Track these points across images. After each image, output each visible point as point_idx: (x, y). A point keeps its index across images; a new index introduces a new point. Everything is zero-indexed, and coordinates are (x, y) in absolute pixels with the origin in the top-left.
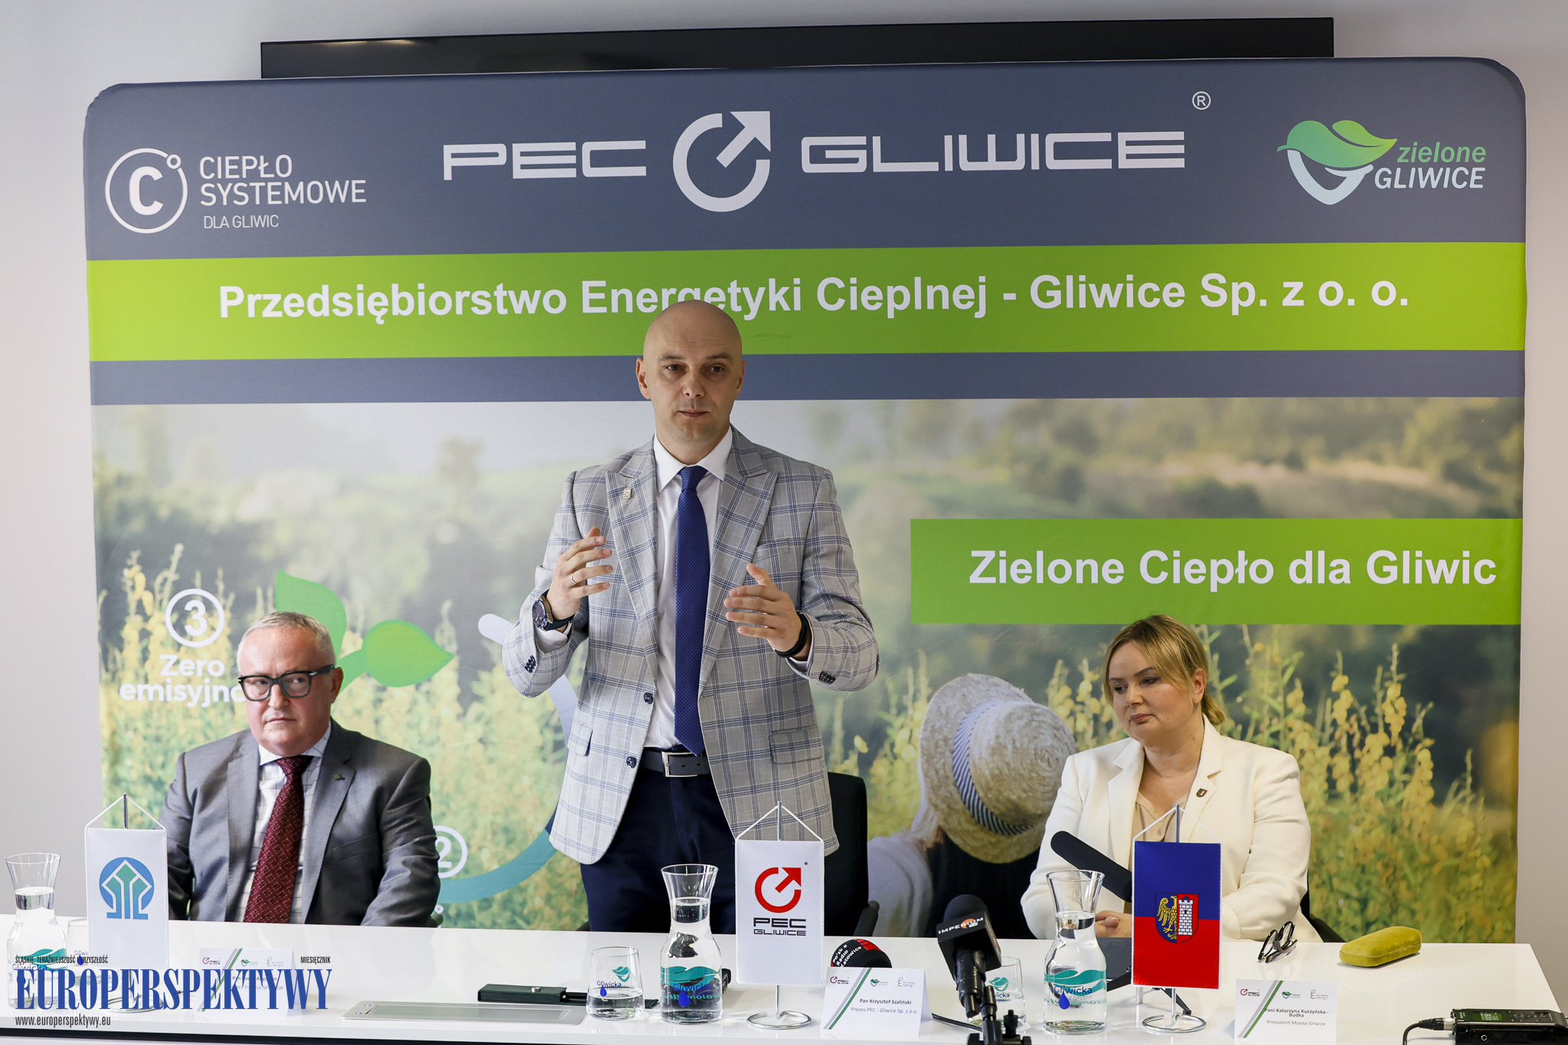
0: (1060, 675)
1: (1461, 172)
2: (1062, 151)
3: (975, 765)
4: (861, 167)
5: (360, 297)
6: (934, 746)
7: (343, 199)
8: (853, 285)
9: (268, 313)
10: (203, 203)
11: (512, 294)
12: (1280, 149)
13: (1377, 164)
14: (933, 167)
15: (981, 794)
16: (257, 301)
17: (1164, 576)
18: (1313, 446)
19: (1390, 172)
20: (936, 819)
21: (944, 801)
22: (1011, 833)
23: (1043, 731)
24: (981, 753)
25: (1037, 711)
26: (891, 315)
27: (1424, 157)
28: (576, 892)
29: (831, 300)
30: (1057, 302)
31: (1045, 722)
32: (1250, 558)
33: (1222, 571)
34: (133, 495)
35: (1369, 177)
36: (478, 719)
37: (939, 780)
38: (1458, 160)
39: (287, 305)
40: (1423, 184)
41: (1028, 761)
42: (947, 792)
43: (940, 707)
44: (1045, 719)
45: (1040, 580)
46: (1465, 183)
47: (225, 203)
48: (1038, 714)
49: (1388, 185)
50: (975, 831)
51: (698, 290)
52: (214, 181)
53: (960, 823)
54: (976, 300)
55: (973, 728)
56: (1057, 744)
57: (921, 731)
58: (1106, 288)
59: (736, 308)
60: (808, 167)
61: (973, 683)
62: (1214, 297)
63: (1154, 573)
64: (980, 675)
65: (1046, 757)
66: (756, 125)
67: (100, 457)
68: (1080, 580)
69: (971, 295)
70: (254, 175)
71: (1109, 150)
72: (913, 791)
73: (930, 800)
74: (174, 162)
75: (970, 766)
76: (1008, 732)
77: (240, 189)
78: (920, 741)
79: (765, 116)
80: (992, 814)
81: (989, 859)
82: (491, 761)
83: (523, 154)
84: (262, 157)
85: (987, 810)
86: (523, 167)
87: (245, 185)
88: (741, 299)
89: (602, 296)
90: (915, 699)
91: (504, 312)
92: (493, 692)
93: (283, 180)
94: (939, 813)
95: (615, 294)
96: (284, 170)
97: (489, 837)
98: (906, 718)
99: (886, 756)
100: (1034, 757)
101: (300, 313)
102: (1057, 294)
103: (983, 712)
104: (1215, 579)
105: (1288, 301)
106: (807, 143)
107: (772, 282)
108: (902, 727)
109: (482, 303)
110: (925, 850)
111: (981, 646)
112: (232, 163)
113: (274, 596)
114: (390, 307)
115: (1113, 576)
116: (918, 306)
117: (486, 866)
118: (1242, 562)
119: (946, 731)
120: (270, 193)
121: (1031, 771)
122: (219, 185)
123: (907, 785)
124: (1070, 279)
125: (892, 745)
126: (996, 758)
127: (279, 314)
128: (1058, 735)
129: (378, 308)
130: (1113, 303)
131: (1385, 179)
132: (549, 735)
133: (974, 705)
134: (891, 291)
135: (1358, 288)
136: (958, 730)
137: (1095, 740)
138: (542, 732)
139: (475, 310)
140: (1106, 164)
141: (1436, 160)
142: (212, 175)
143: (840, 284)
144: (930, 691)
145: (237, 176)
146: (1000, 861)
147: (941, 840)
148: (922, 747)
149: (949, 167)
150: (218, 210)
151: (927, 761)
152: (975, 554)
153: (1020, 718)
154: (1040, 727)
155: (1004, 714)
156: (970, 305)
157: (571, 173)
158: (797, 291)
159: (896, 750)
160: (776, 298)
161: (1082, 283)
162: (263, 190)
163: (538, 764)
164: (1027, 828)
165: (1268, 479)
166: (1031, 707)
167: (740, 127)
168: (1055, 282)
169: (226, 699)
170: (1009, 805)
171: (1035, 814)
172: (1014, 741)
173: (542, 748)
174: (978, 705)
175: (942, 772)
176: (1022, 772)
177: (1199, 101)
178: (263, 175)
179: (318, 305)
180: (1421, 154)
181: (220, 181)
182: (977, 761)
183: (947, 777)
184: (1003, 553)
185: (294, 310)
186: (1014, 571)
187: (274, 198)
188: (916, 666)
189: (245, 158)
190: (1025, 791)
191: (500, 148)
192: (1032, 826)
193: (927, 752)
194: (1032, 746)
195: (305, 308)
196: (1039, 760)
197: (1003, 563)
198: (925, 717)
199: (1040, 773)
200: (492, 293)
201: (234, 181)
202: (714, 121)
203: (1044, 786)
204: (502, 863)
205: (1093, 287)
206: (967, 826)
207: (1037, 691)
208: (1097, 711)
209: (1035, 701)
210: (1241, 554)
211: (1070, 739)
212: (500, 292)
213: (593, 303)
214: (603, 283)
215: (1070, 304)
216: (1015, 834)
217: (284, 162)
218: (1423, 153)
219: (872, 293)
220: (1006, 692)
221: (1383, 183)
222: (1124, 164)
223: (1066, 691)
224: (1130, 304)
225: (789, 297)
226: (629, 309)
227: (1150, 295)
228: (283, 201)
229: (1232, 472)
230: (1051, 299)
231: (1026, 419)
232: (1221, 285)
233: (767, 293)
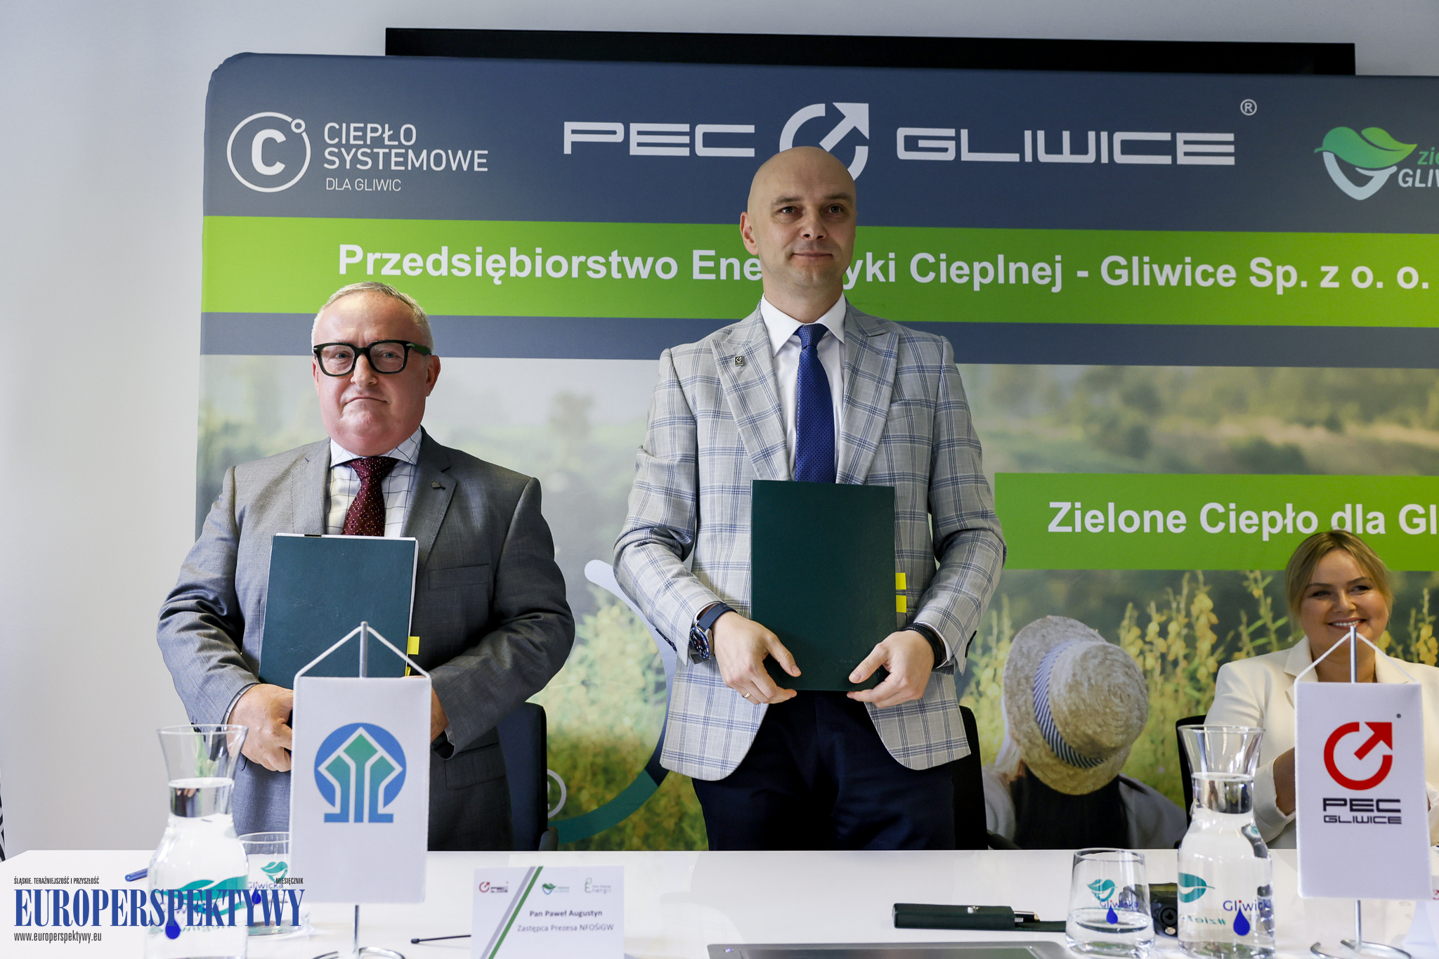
0: (1131, 617)
2: (1128, 147)
3: (1054, 702)
4: (950, 156)
5: (479, 258)
6: (1016, 683)
7: (465, 168)
8: (943, 260)
9: (386, 271)
10: (326, 165)
11: (626, 260)
12: (1316, 150)
13: (1401, 165)
14: (1014, 158)
15: (1060, 729)
16: (376, 260)
17: (1221, 526)
18: (1348, 411)
19: (1411, 173)
20: (1018, 753)
21: (1025, 736)
22: (1088, 766)
23: (1116, 669)
24: (1059, 690)
25: (1110, 650)
26: (977, 288)
28: (674, 832)
29: (923, 273)
30: (1124, 280)
31: (1116, 660)
32: (1297, 510)
33: (1273, 522)
34: (240, 442)
35: (1394, 176)
36: (581, 662)
37: (1021, 717)
39: (406, 264)
41: (1103, 698)
42: (1029, 727)
43: (1021, 647)
44: (1117, 658)
45: (1112, 529)
47: (348, 167)
48: (1111, 653)
49: (1410, 184)
50: (1055, 765)
52: (338, 145)
53: (1040, 757)
54: (1053, 276)
55: (1052, 667)
56: (1127, 680)
57: (1004, 670)
58: (1167, 268)
60: (903, 154)
61: (1052, 625)
62: (1261, 278)
63: (1213, 523)
64: (1058, 617)
65: (1119, 693)
66: (856, 116)
67: (207, 405)
68: (1147, 529)
69: (1048, 272)
71: (1169, 148)
72: (997, 727)
73: (1013, 735)
74: (298, 126)
75: (1049, 703)
76: (1084, 669)
77: (364, 154)
78: (1003, 679)
79: (864, 108)
80: (1070, 747)
81: (1067, 791)
82: (593, 702)
83: (640, 133)
84: (387, 126)
85: (1065, 744)
86: (640, 145)
87: (369, 151)
89: (711, 264)
90: (998, 640)
91: (618, 276)
92: (597, 635)
93: (407, 148)
94: (1021, 748)
95: (724, 263)
96: (408, 138)
97: (589, 778)
98: (991, 658)
99: (972, 693)
100: (1107, 693)
101: (418, 272)
102: (1124, 273)
103: (1061, 652)
104: (1266, 529)
105: (1326, 283)
106: (902, 133)
107: (869, 255)
108: (987, 666)
110: (1008, 783)
111: (1059, 590)
112: (356, 129)
114: (508, 269)
115: (1176, 526)
116: (1001, 280)
117: (585, 807)
118: (1290, 513)
119: (1027, 670)
120: (393, 159)
122: (343, 150)
123: (992, 721)
124: (1135, 260)
125: (978, 684)
126: (1073, 695)
127: (398, 272)
128: (1129, 673)
129: (496, 270)
130: (1174, 281)
131: (1408, 179)
132: (652, 677)
133: (1053, 645)
134: (977, 266)
135: (1385, 273)
136: (1038, 669)
137: (1161, 676)
138: (644, 674)
139: (590, 274)
140: (1166, 160)
142: (337, 140)
143: (931, 259)
144: (1012, 632)
145: (362, 142)
146: (1077, 793)
147: (1022, 773)
148: (1005, 685)
149: (1029, 158)
150: (341, 173)
151: (1010, 698)
152: (1053, 505)
153: (1095, 657)
154: (1113, 665)
155: (1080, 653)
156: (1047, 280)
157: (685, 152)
158: (892, 264)
159: (981, 688)
160: (873, 270)
161: (1147, 263)
162: (387, 157)
163: (639, 705)
164: (1102, 761)
165: (1311, 440)
166: (1105, 647)
167: (842, 117)
168: (1123, 262)
170: (1086, 739)
171: (1109, 748)
172: (1089, 679)
173: (644, 690)
174: (1056, 645)
175: (1023, 709)
176: (1097, 708)
177: (1246, 108)
178: (387, 142)
179: (437, 265)
180: (1437, 158)
181: (343, 146)
182: (1056, 698)
183: (1028, 713)
184: (1078, 505)
185: (413, 269)
186: (1088, 521)
187: (397, 164)
188: (999, 610)
189: (369, 126)
190: (1100, 726)
191: (619, 127)
192: (1107, 759)
193: (1009, 690)
194: (1106, 683)
195: (424, 268)
196: (1112, 697)
197: (1078, 514)
198: (1008, 657)
199: (1114, 708)
200: (607, 259)
201: (358, 147)
202: (818, 110)
203: (1117, 720)
204: (601, 803)
205: (1156, 267)
206: (1047, 760)
207: (1110, 631)
208: (1164, 650)
209: (1108, 641)
210: (1289, 507)
211: (1140, 676)
212: (615, 258)
213: (703, 270)
214: (712, 253)
215: (1136, 282)
216: (1091, 766)
217: (408, 132)
219: (960, 268)
220: (1082, 632)
221: (1406, 182)
222: (1182, 160)
223: (1136, 631)
224: (1188, 283)
225: (884, 270)
226: (737, 276)
227: (1205, 275)
228: (406, 167)
229: (1280, 433)
230: (1119, 277)
231: (1096, 384)
232: (1268, 268)
233: (864, 266)
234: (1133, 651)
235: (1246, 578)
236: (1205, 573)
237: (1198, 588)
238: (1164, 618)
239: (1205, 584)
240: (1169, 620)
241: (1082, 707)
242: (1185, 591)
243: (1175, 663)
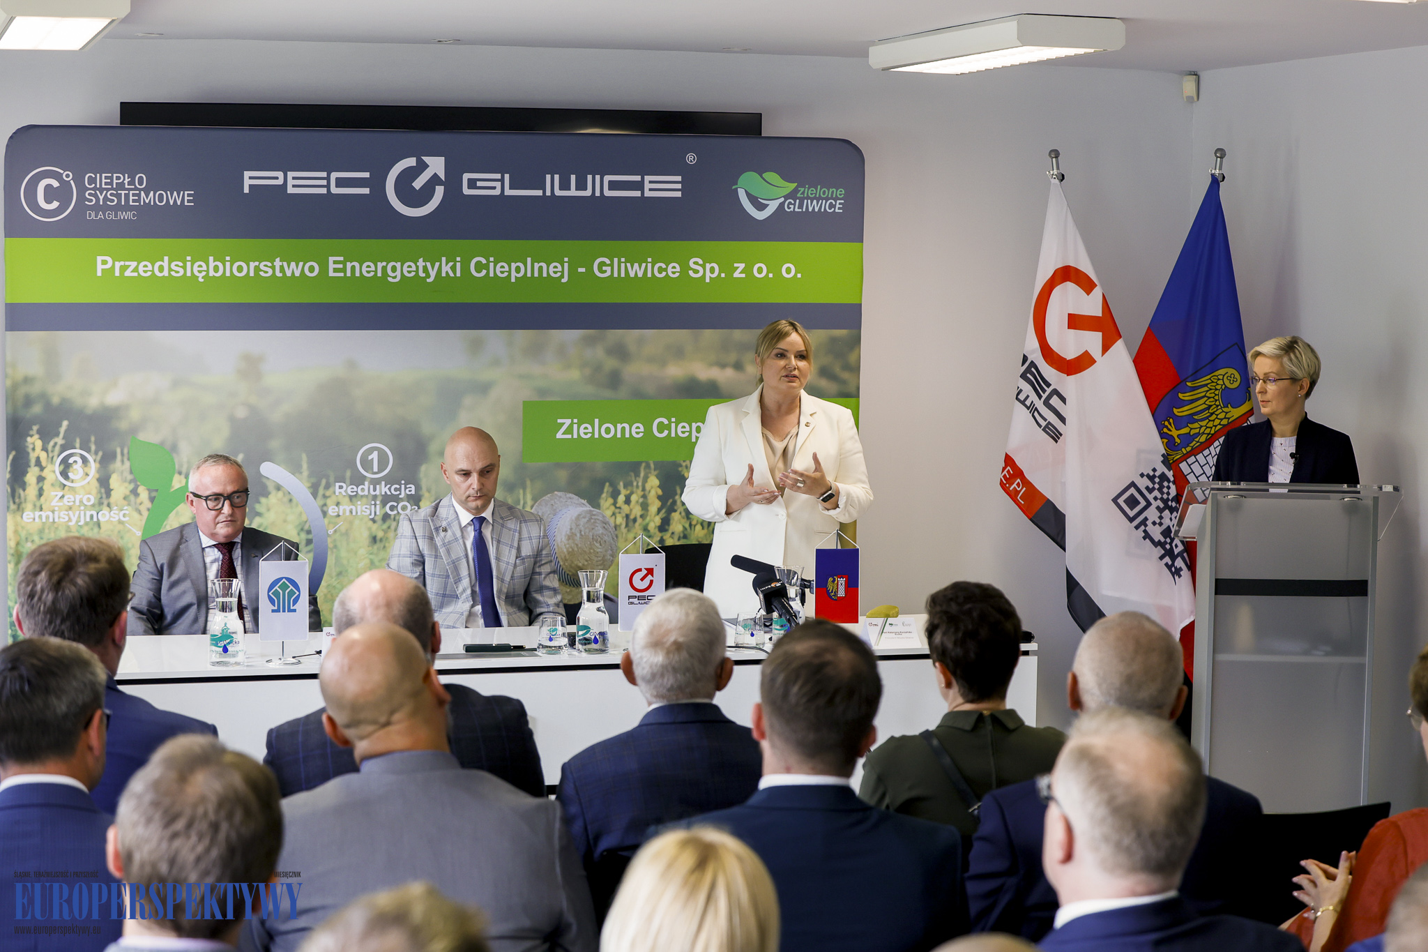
0: (607, 492)
1: (831, 203)
2: (613, 186)
3: (558, 545)
4: (497, 192)
5: (189, 264)
7: (179, 203)
8: (492, 262)
9: (128, 273)
10: (86, 203)
11: (285, 264)
12: (734, 187)
13: (786, 197)
14: (539, 193)
15: (562, 563)
16: (121, 266)
17: (666, 432)
19: (793, 202)
23: (597, 525)
24: (561, 539)
25: (594, 513)
26: (513, 280)
27: (812, 194)
29: (478, 271)
30: (608, 274)
31: (598, 519)
35: (782, 205)
38: (830, 196)
39: (141, 269)
40: (810, 209)
41: (588, 543)
43: (538, 512)
44: (598, 518)
45: (596, 436)
46: (833, 209)
47: (101, 203)
48: (594, 515)
49: (792, 209)
51: (399, 264)
52: (95, 189)
54: (562, 272)
55: (557, 524)
56: (603, 531)
58: (636, 265)
59: (422, 274)
60: (466, 191)
61: (558, 498)
62: (696, 272)
63: (660, 431)
64: (562, 493)
65: (598, 539)
66: (436, 165)
67: (12, 364)
68: (619, 435)
69: (560, 269)
70: (121, 186)
71: (639, 186)
74: (67, 176)
75: (555, 547)
76: (577, 526)
77: (111, 195)
79: (441, 160)
80: (569, 575)
83: (294, 178)
84: (126, 175)
85: (567, 573)
86: (294, 186)
87: (115, 192)
88: (425, 269)
89: (341, 266)
91: (281, 275)
92: (268, 510)
93: (140, 190)
95: (349, 265)
96: (141, 183)
100: (592, 540)
101: (149, 273)
102: (608, 269)
103: (563, 515)
105: (737, 275)
106: (466, 177)
107: (444, 259)
109: (266, 269)
111: (563, 475)
112: (106, 178)
113: (128, 453)
114: (207, 271)
115: (637, 433)
116: (529, 275)
120: (131, 198)
121: (591, 549)
122: (98, 192)
124: (616, 260)
126: (571, 541)
127: (136, 274)
128: (606, 527)
129: (200, 271)
130: (640, 275)
131: (790, 206)
132: (303, 536)
133: (558, 510)
134: (514, 266)
135: (774, 267)
137: (626, 529)
138: (299, 534)
139: (262, 273)
140: (637, 194)
141: (817, 196)
142: (94, 185)
143: (484, 261)
144: (533, 503)
145: (110, 187)
146: (572, 603)
149: (548, 193)
150: (96, 208)
152: (559, 421)
153: (584, 518)
154: (595, 522)
155: (576, 515)
156: (559, 274)
157: (324, 191)
158: (458, 265)
160: (446, 269)
161: (623, 262)
162: (127, 196)
165: (724, 376)
166: (591, 511)
167: (426, 166)
168: (608, 262)
169: (95, 519)
172: (581, 531)
174: (560, 510)
176: (585, 549)
177: (690, 159)
178: (127, 186)
179: (161, 269)
180: (810, 192)
181: (98, 189)
182: (561, 544)
184: (575, 421)
185: (145, 272)
186: (582, 431)
187: (134, 201)
188: (524, 489)
189: (115, 175)
190: (587, 561)
191: (280, 174)
194: (591, 534)
195: (153, 271)
196: (595, 542)
197: (575, 427)
199: (595, 549)
200: (273, 264)
201: (108, 190)
202: (411, 162)
203: (598, 557)
205: (629, 265)
207: (594, 501)
208: (628, 512)
209: (593, 507)
211: (613, 527)
212: (278, 263)
213: (335, 270)
214: (341, 259)
215: (616, 275)
217: (141, 178)
218: (811, 192)
219: (502, 267)
220: (576, 502)
221: (789, 208)
222: (648, 194)
223: (611, 501)
224: (649, 275)
226: (357, 274)
227: (660, 269)
228: (140, 203)
229: (704, 372)
230: (606, 271)
231: (590, 342)
232: (700, 265)
233: (440, 266)
234: (608, 513)
235: (681, 466)
236: (655, 463)
237: (650, 473)
238: (628, 492)
239: (655, 470)
240: (632, 493)
241: (576, 549)
242: (642, 474)
243: (635, 520)
